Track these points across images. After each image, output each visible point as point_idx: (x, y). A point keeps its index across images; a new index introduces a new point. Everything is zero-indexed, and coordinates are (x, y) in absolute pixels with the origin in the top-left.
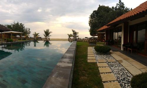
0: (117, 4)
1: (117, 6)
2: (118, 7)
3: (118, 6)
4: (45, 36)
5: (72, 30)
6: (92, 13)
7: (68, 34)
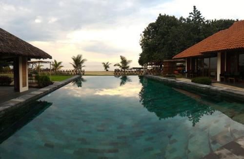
0: (190, 14)
1: (190, 16)
2: (191, 18)
3: (192, 16)
4: (74, 66)
5: (121, 56)
6: (147, 28)
7: (104, 63)
